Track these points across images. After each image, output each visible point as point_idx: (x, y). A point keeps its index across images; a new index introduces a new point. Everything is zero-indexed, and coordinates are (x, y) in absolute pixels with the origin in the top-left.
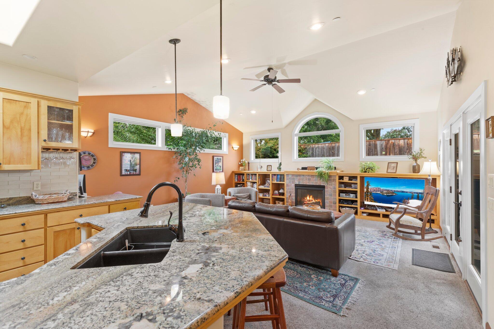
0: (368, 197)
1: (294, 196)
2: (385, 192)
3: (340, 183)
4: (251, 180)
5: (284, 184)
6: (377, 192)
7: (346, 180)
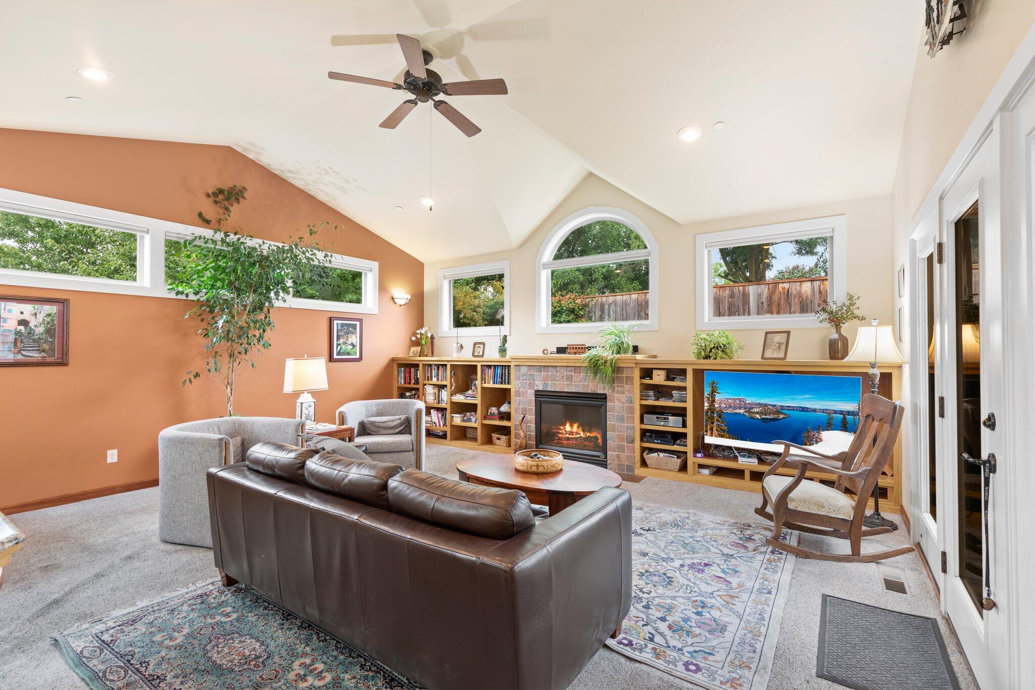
0: (713, 423)
1: (534, 422)
2: (758, 410)
3: (646, 388)
4: (435, 379)
5: (510, 390)
6: (738, 411)
7: (659, 378)
